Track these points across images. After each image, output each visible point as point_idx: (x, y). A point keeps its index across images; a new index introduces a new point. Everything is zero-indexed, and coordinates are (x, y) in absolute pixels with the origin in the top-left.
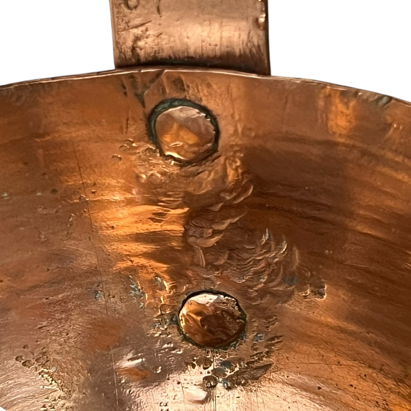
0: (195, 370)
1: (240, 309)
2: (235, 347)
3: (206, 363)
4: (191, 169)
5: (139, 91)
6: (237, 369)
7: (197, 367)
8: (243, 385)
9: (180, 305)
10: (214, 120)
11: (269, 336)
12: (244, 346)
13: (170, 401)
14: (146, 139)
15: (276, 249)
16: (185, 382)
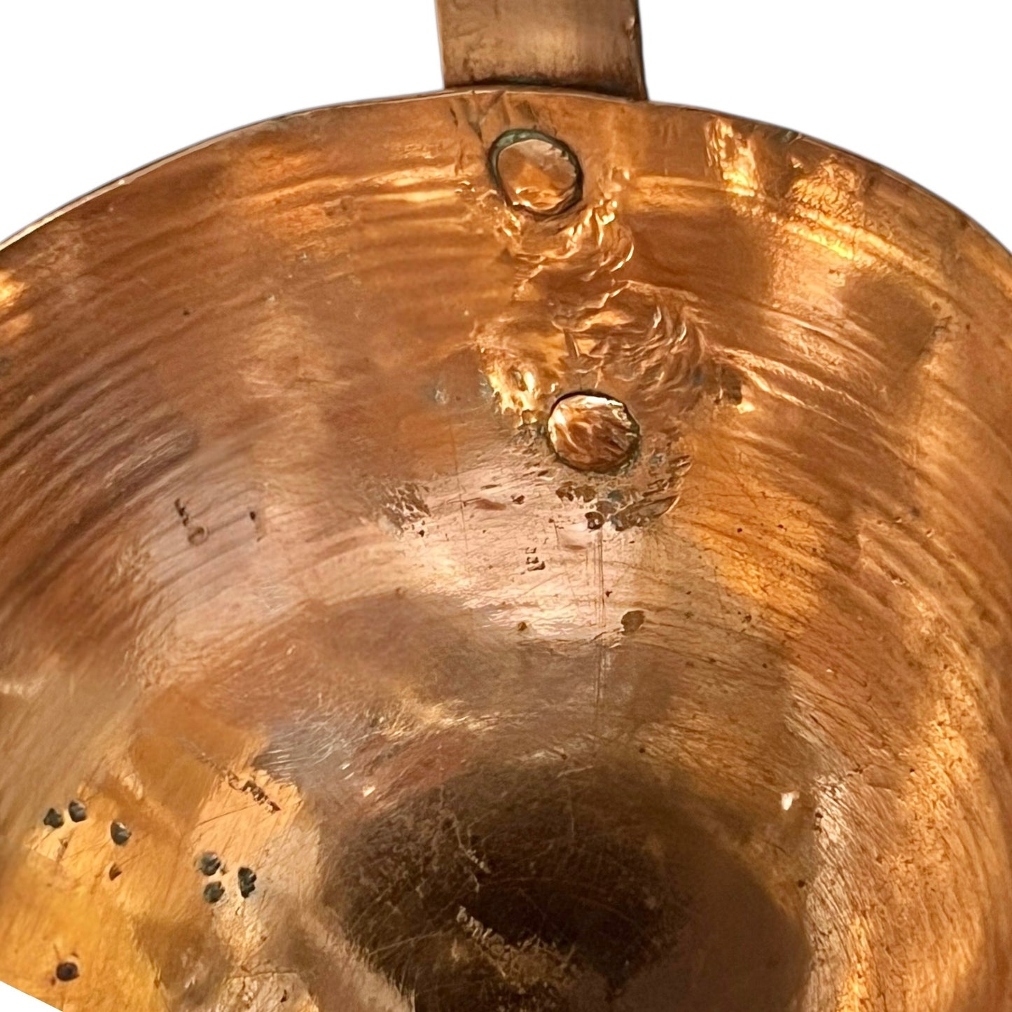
0: (572, 503)
1: (630, 418)
2: (626, 472)
3: (588, 494)
4: (551, 224)
5: (474, 118)
6: (631, 503)
7: (575, 499)
8: (639, 525)
9: (548, 411)
10: (575, 159)
11: (672, 456)
12: (639, 471)
13: (539, 546)
14: (488, 181)
15: (672, 336)
16: (560, 520)
